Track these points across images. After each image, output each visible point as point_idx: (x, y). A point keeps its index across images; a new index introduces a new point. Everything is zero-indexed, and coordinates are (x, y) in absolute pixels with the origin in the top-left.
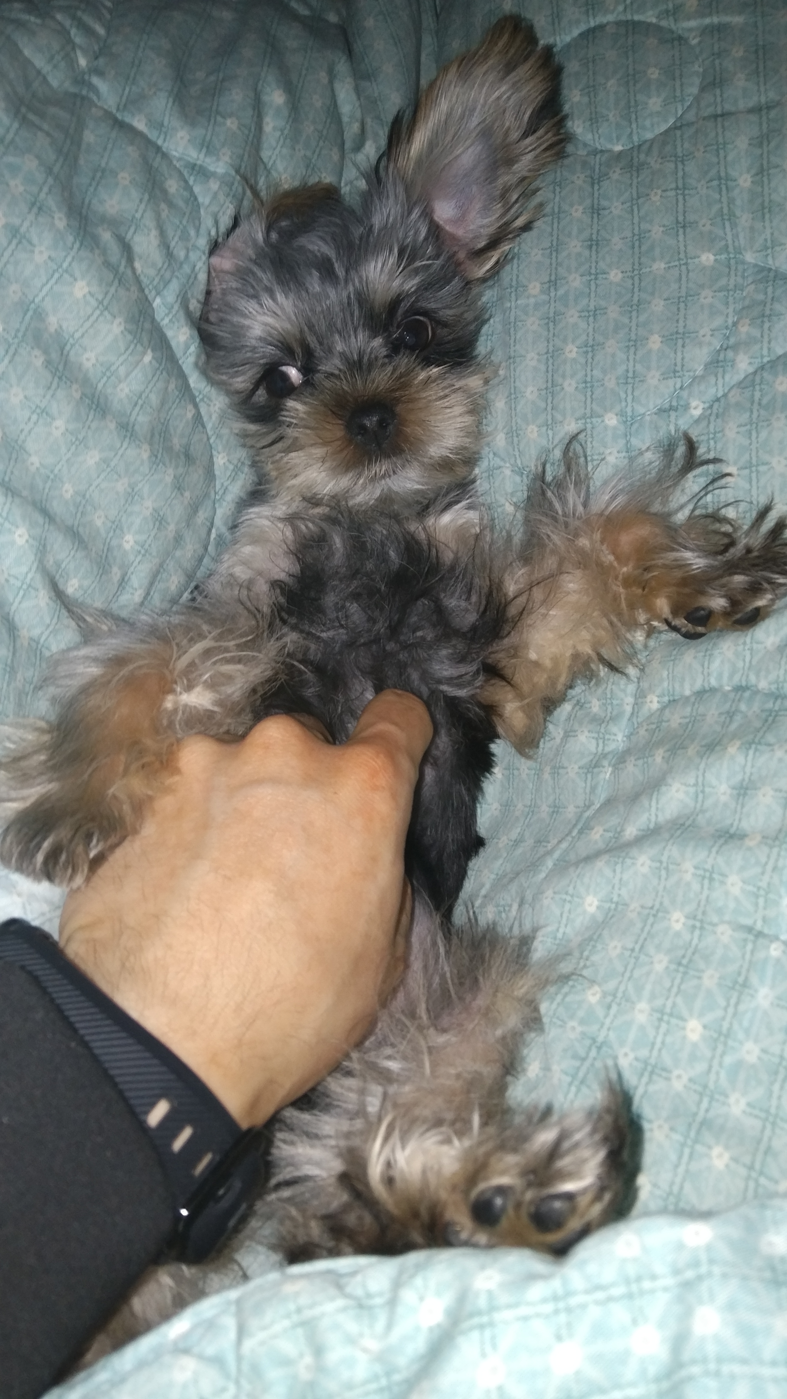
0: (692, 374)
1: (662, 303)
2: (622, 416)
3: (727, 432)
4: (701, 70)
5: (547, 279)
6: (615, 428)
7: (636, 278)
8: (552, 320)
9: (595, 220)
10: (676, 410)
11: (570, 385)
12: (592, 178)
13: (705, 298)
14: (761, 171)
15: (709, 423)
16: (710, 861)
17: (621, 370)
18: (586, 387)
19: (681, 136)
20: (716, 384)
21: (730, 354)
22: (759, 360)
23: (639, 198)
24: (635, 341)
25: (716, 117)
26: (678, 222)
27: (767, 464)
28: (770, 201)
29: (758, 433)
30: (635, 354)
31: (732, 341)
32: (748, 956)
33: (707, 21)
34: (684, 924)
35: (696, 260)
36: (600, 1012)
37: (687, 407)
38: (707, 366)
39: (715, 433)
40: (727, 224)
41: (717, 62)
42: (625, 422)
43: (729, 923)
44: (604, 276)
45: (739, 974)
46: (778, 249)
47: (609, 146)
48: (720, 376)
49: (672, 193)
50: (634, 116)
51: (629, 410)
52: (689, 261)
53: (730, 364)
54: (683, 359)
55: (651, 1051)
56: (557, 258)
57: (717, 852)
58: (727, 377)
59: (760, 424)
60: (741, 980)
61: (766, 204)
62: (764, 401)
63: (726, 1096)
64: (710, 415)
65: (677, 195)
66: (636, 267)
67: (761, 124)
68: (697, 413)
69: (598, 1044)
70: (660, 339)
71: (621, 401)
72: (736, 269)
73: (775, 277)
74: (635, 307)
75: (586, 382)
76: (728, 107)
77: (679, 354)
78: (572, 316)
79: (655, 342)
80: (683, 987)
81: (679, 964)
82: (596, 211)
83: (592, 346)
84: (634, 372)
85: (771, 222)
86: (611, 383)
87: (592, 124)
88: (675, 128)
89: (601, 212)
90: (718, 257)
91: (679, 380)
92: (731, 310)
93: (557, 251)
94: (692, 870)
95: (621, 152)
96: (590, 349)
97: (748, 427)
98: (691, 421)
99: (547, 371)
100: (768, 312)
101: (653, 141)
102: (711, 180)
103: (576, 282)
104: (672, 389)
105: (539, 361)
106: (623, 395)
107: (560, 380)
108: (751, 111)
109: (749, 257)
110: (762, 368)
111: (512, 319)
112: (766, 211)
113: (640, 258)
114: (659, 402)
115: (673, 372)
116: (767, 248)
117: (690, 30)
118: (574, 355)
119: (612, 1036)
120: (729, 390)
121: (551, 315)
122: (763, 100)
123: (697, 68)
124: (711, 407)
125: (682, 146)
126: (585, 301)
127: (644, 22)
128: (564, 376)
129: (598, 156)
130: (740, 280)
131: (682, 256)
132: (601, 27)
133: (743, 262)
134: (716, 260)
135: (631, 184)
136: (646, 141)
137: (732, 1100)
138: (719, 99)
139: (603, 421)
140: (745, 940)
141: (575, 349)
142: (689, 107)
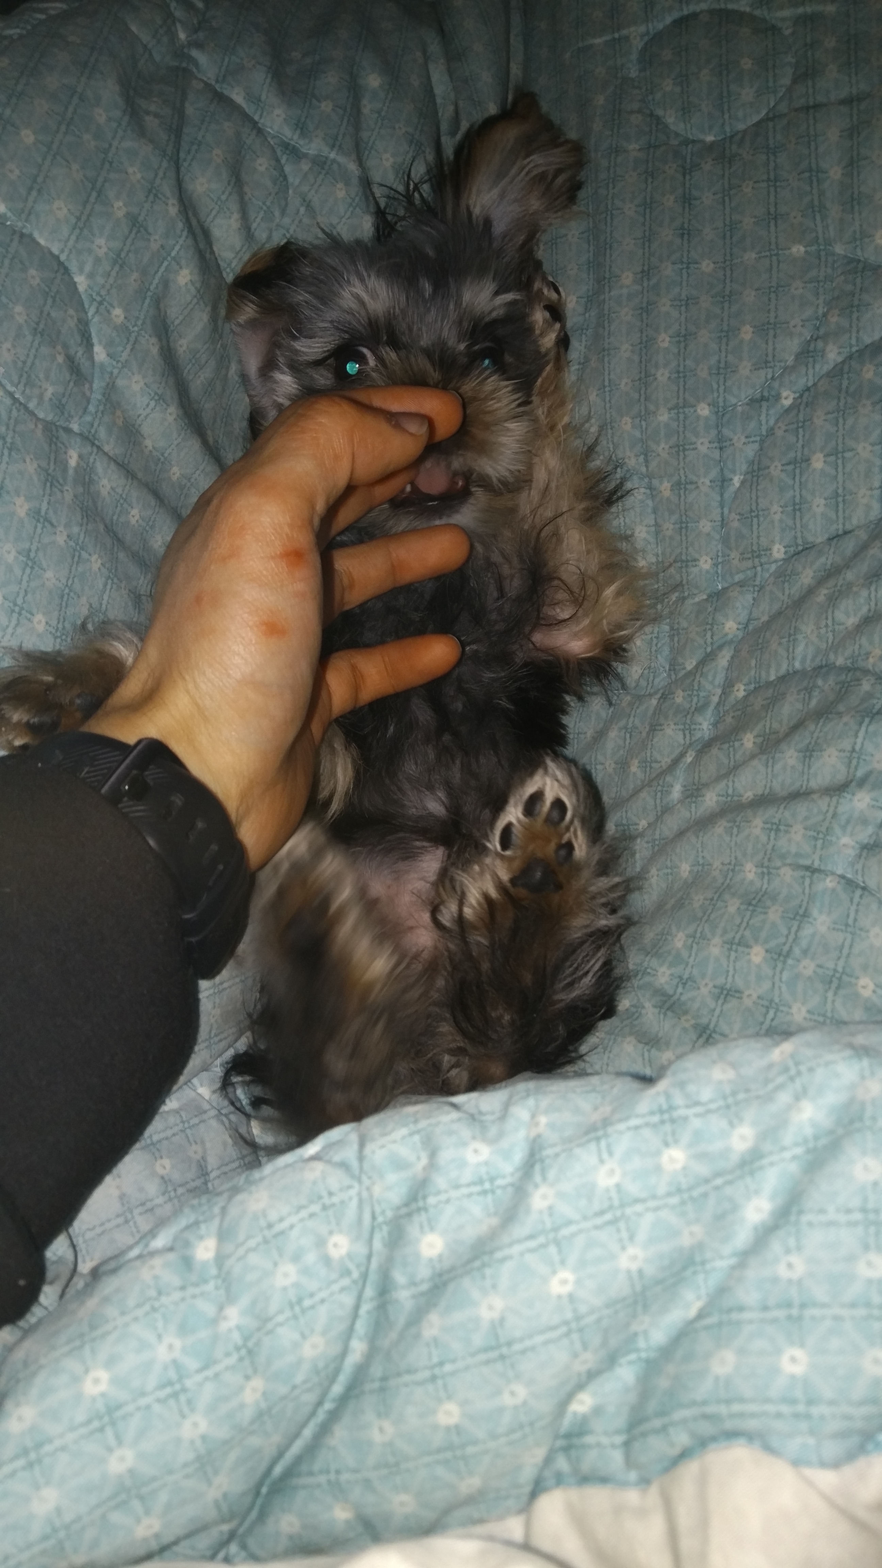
0: (782, 364)
1: (753, 293)
2: (714, 406)
3: (815, 420)
4: (794, 60)
5: (639, 269)
6: (707, 418)
7: (728, 269)
8: (645, 310)
9: (687, 210)
10: (768, 400)
11: (663, 375)
12: (683, 167)
13: (796, 289)
14: (851, 164)
15: (799, 411)
16: (778, 816)
17: (713, 360)
18: (679, 377)
19: (774, 128)
20: (807, 374)
21: (820, 344)
22: (848, 349)
23: (731, 189)
24: (727, 332)
25: (808, 108)
26: (769, 213)
27: (853, 450)
28: (859, 192)
29: (844, 420)
30: (727, 345)
31: (822, 331)
32: (807, 891)
33: (800, 10)
34: (755, 873)
35: (787, 252)
36: (685, 954)
37: (778, 397)
38: (798, 356)
39: (804, 422)
40: (818, 217)
41: (810, 53)
42: (717, 413)
43: (790, 865)
44: (696, 266)
45: (800, 907)
46: (867, 240)
47: (701, 137)
48: (810, 366)
49: (764, 185)
50: (726, 107)
51: (721, 400)
52: (780, 252)
53: (820, 354)
54: (774, 349)
55: (726, 979)
56: (649, 247)
57: (785, 808)
58: (818, 367)
59: (847, 411)
60: (801, 912)
61: (855, 196)
62: (852, 389)
63: (790, 1007)
64: (800, 404)
65: (769, 186)
66: (728, 257)
67: (851, 116)
68: (787, 403)
69: (684, 981)
70: (752, 329)
71: (713, 391)
72: (826, 261)
73: (864, 268)
74: (727, 298)
75: (678, 372)
76: (820, 98)
77: (770, 343)
78: (665, 305)
79: (747, 333)
80: (752, 922)
81: (750, 904)
82: (687, 200)
83: (685, 335)
84: (726, 362)
85: (860, 214)
86: (703, 373)
87: (684, 113)
88: (767, 119)
89: (693, 202)
90: (809, 249)
91: (770, 370)
92: (821, 301)
93: (649, 240)
94: (761, 825)
95: (713, 144)
96: (682, 339)
97: (835, 415)
98: (782, 411)
99: (641, 362)
100: (856, 303)
101: (745, 132)
102: (803, 172)
103: (669, 270)
104: (763, 379)
105: (632, 351)
106: (715, 386)
107: (653, 371)
108: (843, 102)
109: (839, 249)
110: (850, 357)
111: (606, 312)
112: (855, 202)
113: (731, 249)
114: (750, 391)
115: (764, 363)
116: (855, 239)
117: (783, 19)
118: (666, 344)
119: (695, 972)
120: (819, 380)
121: (644, 305)
122: (854, 91)
123: (790, 59)
124: (801, 396)
125: (774, 137)
126: (677, 290)
127: (737, 11)
128: (657, 366)
129: (690, 146)
130: (829, 271)
131: (773, 247)
132: (694, 15)
133: (833, 254)
134: (806, 252)
135: (723, 175)
136: (738, 132)
137: (794, 1010)
138: (811, 91)
139: (695, 411)
140: (803, 877)
141: (668, 339)
142: (782, 99)
